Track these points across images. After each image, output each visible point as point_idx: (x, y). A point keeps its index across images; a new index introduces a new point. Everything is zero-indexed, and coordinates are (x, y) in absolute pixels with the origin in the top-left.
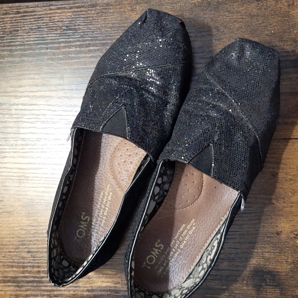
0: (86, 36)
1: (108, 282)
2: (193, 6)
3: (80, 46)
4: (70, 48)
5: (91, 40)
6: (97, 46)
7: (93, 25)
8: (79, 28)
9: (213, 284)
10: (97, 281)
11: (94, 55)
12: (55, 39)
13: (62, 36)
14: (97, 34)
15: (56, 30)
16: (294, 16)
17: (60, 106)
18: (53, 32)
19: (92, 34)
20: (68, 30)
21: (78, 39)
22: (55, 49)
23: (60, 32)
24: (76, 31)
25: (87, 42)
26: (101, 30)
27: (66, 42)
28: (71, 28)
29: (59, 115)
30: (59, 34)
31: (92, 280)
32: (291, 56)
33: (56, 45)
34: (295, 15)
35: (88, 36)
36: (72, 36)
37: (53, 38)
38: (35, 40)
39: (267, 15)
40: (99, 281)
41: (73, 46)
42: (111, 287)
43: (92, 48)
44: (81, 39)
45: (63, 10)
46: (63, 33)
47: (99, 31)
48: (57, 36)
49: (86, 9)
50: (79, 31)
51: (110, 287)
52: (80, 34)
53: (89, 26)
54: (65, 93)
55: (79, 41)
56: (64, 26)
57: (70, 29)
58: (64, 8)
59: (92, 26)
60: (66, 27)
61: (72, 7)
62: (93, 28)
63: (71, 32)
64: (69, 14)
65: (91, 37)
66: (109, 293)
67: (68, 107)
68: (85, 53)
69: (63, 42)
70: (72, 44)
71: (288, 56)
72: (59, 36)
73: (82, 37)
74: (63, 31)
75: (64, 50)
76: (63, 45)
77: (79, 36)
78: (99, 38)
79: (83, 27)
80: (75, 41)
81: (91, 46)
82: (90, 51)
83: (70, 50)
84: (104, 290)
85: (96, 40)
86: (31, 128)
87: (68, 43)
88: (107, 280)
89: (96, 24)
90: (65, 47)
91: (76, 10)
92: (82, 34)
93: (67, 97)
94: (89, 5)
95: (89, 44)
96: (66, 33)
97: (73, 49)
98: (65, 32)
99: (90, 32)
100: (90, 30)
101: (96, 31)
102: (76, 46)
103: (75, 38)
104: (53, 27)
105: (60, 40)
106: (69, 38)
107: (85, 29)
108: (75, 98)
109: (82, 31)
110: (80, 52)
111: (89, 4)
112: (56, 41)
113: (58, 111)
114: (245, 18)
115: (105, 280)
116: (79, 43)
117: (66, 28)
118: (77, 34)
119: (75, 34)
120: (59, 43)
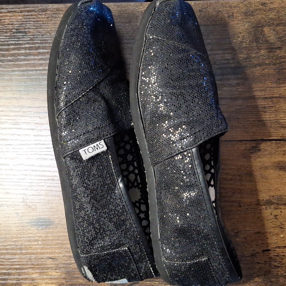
0: (36, 39)
2: (141, 14)
3: (30, 48)
4: (20, 50)
5: (41, 43)
6: (46, 49)
7: (44, 28)
8: (29, 31)
9: (157, 283)
10: (41, 283)
11: (43, 57)
12: (5, 41)
13: (11, 38)
14: (46, 37)
15: (6, 32)
16: (233, 27)
17: (8, 107)
18: (3, 34)
19: (41, 38)
20: (18, 32)
21: (28, 42)
22: (5, 51)
23: (9, 35)
24: (26, 33)
25: (37, 45)
26: (51, 34)
27: (16, 44)
28: (21, 30)
29: (6, 116)
30: (9, 36)
31: (36, 281)
32: (230, 63)
33: (6, 47)
34: (234, 25)
35: (37, 39)
36: (21, 39)
37: (3, 40)
40: (43, 283)
41: (23, 48)
43: (41, 51)
44: (31, 42)
45: (14, 14)
46: (13, 36)
47: (49, 34)
48: (7, 39)
49: (36, 13)
50: (29, 34)
52: (29, 37)
53: (39, 30)
54: (13, 94)
55: (29, 43)
56: (14, 29)
57: (20, 32)
58: (15, 11)
59: (41, 30)
60: (16, 29)
61: (23, 11)
62: (43, 32)
63: (21, 34)
64: (20, 18)
65: (40, 40)
67: (15, 107)
68: (34, 55)
69: (12, 44)
70: (21, 46)
71: (228, 63)
72: (9, 39)
73: (31, 40)
74: (13, 34)
75: (13, 52)
76: (12, 47)
77: (29, 39)
78: (49, 41)
79: (33, 30)
80: (25, 44)
81: (41, 49)
82: (39, 54)
83: (20, 52)
85: (46, 43)
87: (18, 45)
88: (52, 281)
89: (46, 28)
90: (13, 49)
91: (26, 13)
92: (32, 37)
93: (15, 98)
94: (40, 10)
95: (39, 47)
96: (15, 36)
97: (23, 51)
98: (15, 34)
99: (39, 35)
100: (40, 33)
101: (46, 35)
102: (25, 49)
103: (25, 41)
104: (3, 29)
105: (9, 42)
106: (19, 41)
107: (35, 32)
108: (23, 99)
109: (31, 34)
110: (30, 54)
111: (39, 8)
112: (6, 43)
113: (5, 111)
115: (49, 281)
116: (28, 46)
117: (16, 31)
118: (26, 37)
119: (24, 37)
120: (9, 45)
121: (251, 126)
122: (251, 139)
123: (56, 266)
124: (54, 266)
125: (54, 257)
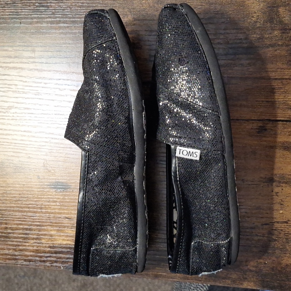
0: (57, 13)
1: (68, 240)
3: (52, 23)
4: (42, 24)
5: (62, 17)
6: (67, 24)
7: (64, 3)
8: (50, 5)
10: (58, 239)
11: (63, 31)
12: (28, 15)
13: (34, 12)
14: (67, 12)
15: (29, 6)
16: (249, 6)
17: (31, 78)
18: (27, 7)
19: (62, 12)
20: (40, 6)
21: (50, 16)
22: (28, 24)
23: (33, 8)
24: (48, 8)
25: (58, 19)
26: (71, 9)
27: (38, 18)
28: (43, 4)
29: (29, 86)
30: (32, 10)
31: (53, 237)
32: (243, 43)
33: (29, 20)
34: (250, 5)
35: (59, 13)
36: (44, 13)
37: (27, 13)
38: (10, 15)
39: (224, 3)
40: (60, 239)
41: (44, 22)
42: (71, 245)
43: (62, 25)
44: (52, 16)
46: (36, 10)
47: (69, 9)
48: (30, 12)
50: (51, 8)
51: (69, 245)
52: (51, 11)
53: (60, 4)
54: (36, 66)
55: (50, 18)
56: (37, 3)
57: (43, 6)
59: (62, 4)
60: (39, 3)
62: (64, 6)
63: (44, 8)
65: (62, 15)
66: (69, 250)
67: (38, 78)
68: (56, 29)
69: (35, 18)
70: (43, 20)
71: (241, 43)
72: (32, 12)
73: (53, 14)
74: (36, 7)
75: (36, 25)
76: (35, 20)
77: (51, 13)
78: (69, 16)
79: (54, 4)
80: (47, 18)
81: (62, 23)
82: (60, 28)
84: (64, 248)
85: (66, 18)
86: (4, 97)
87: (40, 19)
88: (68, 238)
89: (67, 3)
90: (37, 22)
92: (54, 11)
93: (37, 70)
95: (60, 21)
96: (38, 10)
97: (45, 25)
98: (38, 8)
99: (61, 9)
100: (61, 7)
101: (67, 10)
102: (47, 22)
103: (47, 15)
104: (27, 3)
105: (33, 16)
106: (41, 15)
107: (57, 6)
108: (45, 71)
109: (53, 8)
110: (51, 28)
112: (29, 16)
113: (28, 82)
114: (204, 6)
115: (66, 238)
116: (50, 20)
117: (39, 5)
118: (48, 11)
119: (47, 11)
120: (32, 18)
121: (259, 107)
122: (259, 119)
123: (72, 225)
124: (70, 225)
125: (70, 218)
